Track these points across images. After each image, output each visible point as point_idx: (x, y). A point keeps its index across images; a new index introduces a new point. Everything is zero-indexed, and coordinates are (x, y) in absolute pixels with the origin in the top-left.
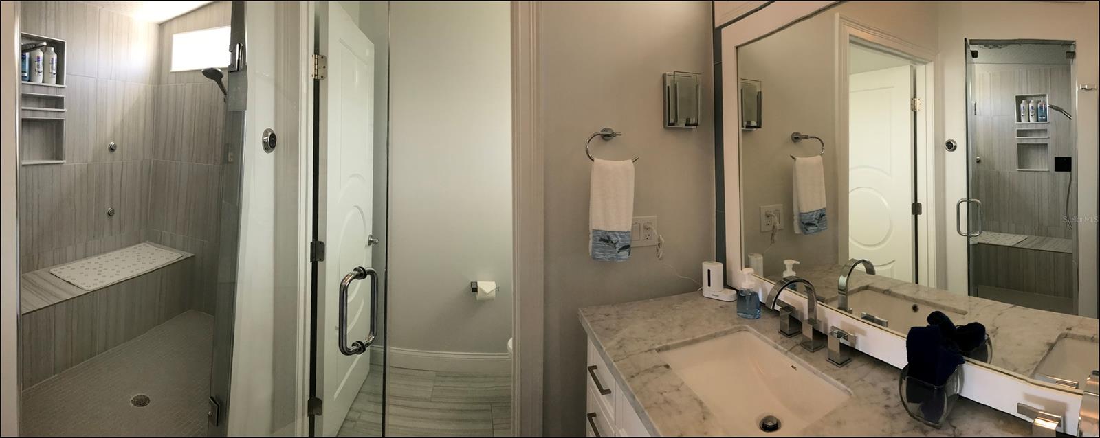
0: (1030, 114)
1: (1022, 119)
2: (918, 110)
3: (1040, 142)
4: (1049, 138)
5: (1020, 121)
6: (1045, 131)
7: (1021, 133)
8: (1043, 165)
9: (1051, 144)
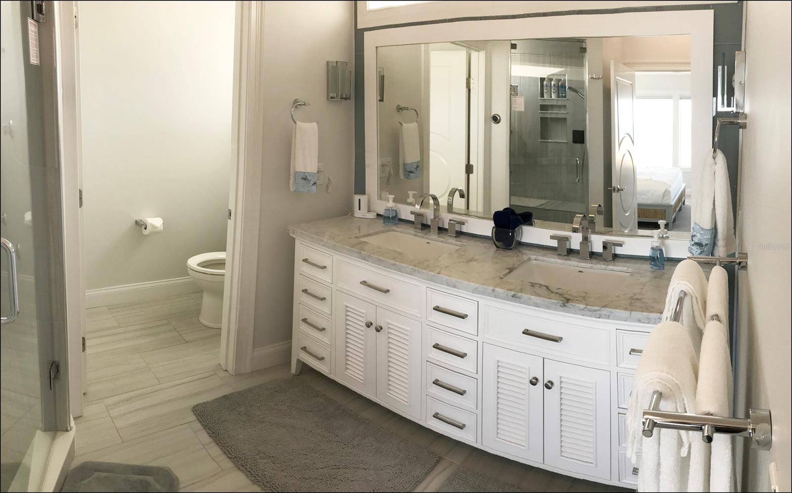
0: (552, 91)
1: (545, 96)
2: (471, 88)
3: (560, 116)
4: (568, 113)
5: (543, 97)
6: (565, 106)
7: (543, 108)
8: (561, 137)
9: (569, 118)
